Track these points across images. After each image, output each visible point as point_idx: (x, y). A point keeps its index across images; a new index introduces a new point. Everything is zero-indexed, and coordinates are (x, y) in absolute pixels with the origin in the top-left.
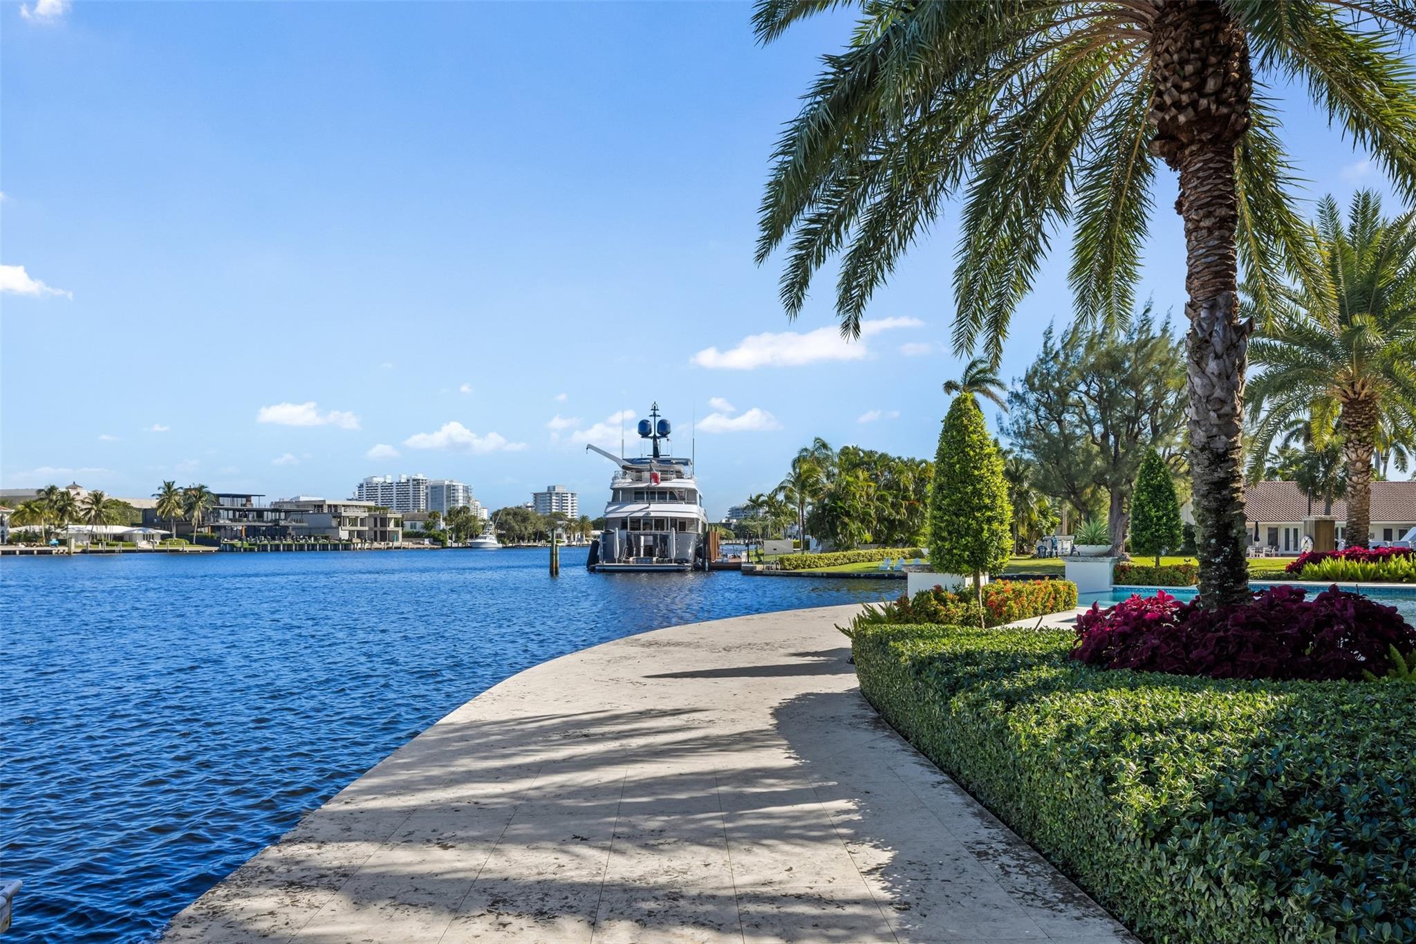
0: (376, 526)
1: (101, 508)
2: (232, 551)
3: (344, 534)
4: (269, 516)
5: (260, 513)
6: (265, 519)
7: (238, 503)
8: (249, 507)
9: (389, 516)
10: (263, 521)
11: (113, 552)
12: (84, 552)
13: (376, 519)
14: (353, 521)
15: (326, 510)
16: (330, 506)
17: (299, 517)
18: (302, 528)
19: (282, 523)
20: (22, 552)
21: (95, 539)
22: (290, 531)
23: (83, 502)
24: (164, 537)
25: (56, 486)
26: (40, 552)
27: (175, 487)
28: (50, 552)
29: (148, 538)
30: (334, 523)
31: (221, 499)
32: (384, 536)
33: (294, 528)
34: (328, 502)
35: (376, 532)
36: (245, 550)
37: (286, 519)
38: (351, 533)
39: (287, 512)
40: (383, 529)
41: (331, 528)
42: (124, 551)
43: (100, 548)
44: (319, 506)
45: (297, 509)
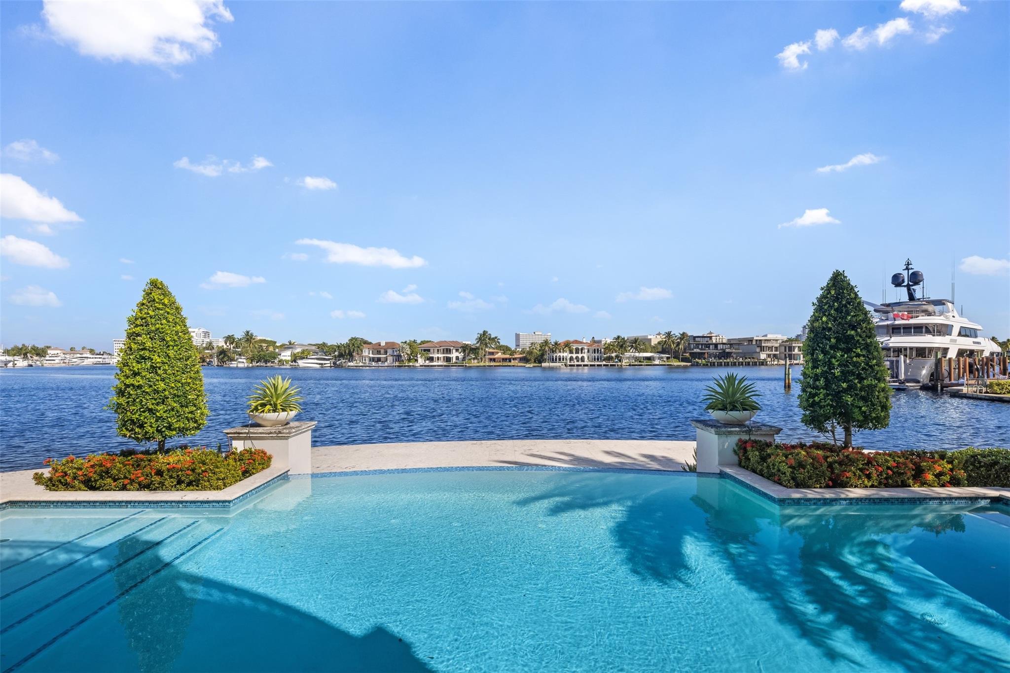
0: (785, 351)
1: (637, 343)
2: (697, 365)
3: (763, 356)
4: (719, 347)
5: (716, 345)
6: (719, 348)
7: (704, 341)
8: (710, 342)
9: (793, 345)
10: (717, 349)
11: (642, 365)
12: (630, 365)
13: (785, 347)
14: (770, 348)
15: (754, 343)
16: (756, 340)
17: (737, 347)
18: (738, 353)
19: (727, 350)
20: (604, 365)
21: (637, 359)
22: (733, 354)
23: (630, 343)
24: (668, 358)
25: (620, 335)
26: (611, 365)
27: (672, 334)
28: (614, 365)
29: (660, 358)
30: (758, 350)
31: (697, 339)
32: (791, 357)
33: (735, 353)
34: (755, 338)
35: (785, 355)
36: (704, 365)
37: (730, 348)
38: (769, 356)
39: (731, 344)
40: (790, 353)
41: (756, 352)
42: (646, 365)
43: (636, 363)
44: (750, 341)
45: (739, 343)
